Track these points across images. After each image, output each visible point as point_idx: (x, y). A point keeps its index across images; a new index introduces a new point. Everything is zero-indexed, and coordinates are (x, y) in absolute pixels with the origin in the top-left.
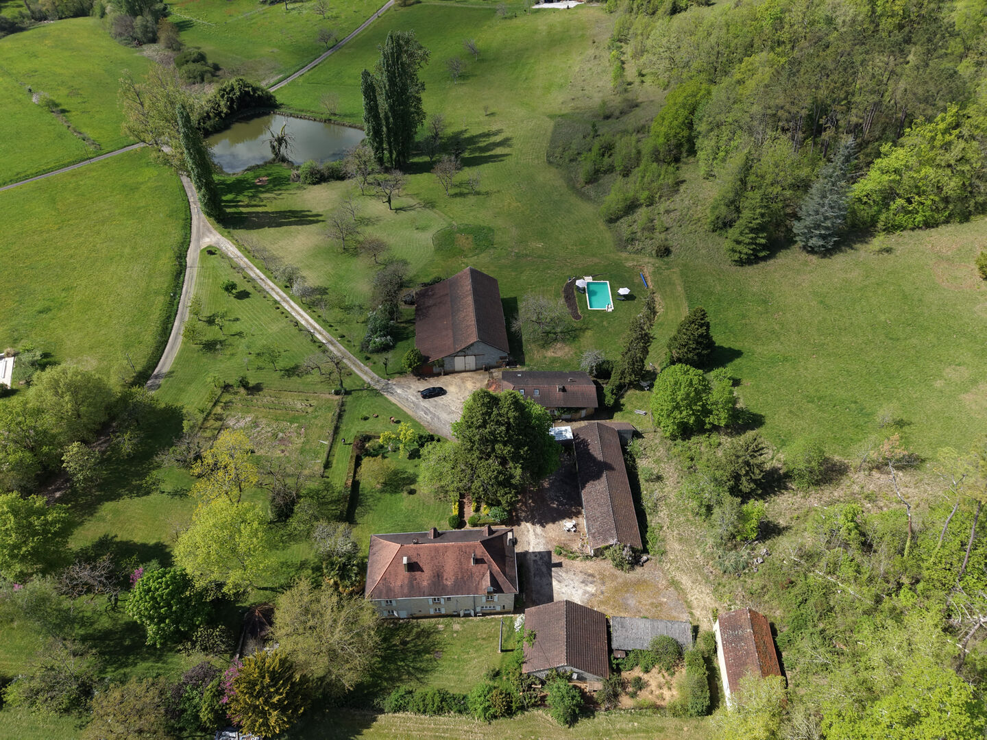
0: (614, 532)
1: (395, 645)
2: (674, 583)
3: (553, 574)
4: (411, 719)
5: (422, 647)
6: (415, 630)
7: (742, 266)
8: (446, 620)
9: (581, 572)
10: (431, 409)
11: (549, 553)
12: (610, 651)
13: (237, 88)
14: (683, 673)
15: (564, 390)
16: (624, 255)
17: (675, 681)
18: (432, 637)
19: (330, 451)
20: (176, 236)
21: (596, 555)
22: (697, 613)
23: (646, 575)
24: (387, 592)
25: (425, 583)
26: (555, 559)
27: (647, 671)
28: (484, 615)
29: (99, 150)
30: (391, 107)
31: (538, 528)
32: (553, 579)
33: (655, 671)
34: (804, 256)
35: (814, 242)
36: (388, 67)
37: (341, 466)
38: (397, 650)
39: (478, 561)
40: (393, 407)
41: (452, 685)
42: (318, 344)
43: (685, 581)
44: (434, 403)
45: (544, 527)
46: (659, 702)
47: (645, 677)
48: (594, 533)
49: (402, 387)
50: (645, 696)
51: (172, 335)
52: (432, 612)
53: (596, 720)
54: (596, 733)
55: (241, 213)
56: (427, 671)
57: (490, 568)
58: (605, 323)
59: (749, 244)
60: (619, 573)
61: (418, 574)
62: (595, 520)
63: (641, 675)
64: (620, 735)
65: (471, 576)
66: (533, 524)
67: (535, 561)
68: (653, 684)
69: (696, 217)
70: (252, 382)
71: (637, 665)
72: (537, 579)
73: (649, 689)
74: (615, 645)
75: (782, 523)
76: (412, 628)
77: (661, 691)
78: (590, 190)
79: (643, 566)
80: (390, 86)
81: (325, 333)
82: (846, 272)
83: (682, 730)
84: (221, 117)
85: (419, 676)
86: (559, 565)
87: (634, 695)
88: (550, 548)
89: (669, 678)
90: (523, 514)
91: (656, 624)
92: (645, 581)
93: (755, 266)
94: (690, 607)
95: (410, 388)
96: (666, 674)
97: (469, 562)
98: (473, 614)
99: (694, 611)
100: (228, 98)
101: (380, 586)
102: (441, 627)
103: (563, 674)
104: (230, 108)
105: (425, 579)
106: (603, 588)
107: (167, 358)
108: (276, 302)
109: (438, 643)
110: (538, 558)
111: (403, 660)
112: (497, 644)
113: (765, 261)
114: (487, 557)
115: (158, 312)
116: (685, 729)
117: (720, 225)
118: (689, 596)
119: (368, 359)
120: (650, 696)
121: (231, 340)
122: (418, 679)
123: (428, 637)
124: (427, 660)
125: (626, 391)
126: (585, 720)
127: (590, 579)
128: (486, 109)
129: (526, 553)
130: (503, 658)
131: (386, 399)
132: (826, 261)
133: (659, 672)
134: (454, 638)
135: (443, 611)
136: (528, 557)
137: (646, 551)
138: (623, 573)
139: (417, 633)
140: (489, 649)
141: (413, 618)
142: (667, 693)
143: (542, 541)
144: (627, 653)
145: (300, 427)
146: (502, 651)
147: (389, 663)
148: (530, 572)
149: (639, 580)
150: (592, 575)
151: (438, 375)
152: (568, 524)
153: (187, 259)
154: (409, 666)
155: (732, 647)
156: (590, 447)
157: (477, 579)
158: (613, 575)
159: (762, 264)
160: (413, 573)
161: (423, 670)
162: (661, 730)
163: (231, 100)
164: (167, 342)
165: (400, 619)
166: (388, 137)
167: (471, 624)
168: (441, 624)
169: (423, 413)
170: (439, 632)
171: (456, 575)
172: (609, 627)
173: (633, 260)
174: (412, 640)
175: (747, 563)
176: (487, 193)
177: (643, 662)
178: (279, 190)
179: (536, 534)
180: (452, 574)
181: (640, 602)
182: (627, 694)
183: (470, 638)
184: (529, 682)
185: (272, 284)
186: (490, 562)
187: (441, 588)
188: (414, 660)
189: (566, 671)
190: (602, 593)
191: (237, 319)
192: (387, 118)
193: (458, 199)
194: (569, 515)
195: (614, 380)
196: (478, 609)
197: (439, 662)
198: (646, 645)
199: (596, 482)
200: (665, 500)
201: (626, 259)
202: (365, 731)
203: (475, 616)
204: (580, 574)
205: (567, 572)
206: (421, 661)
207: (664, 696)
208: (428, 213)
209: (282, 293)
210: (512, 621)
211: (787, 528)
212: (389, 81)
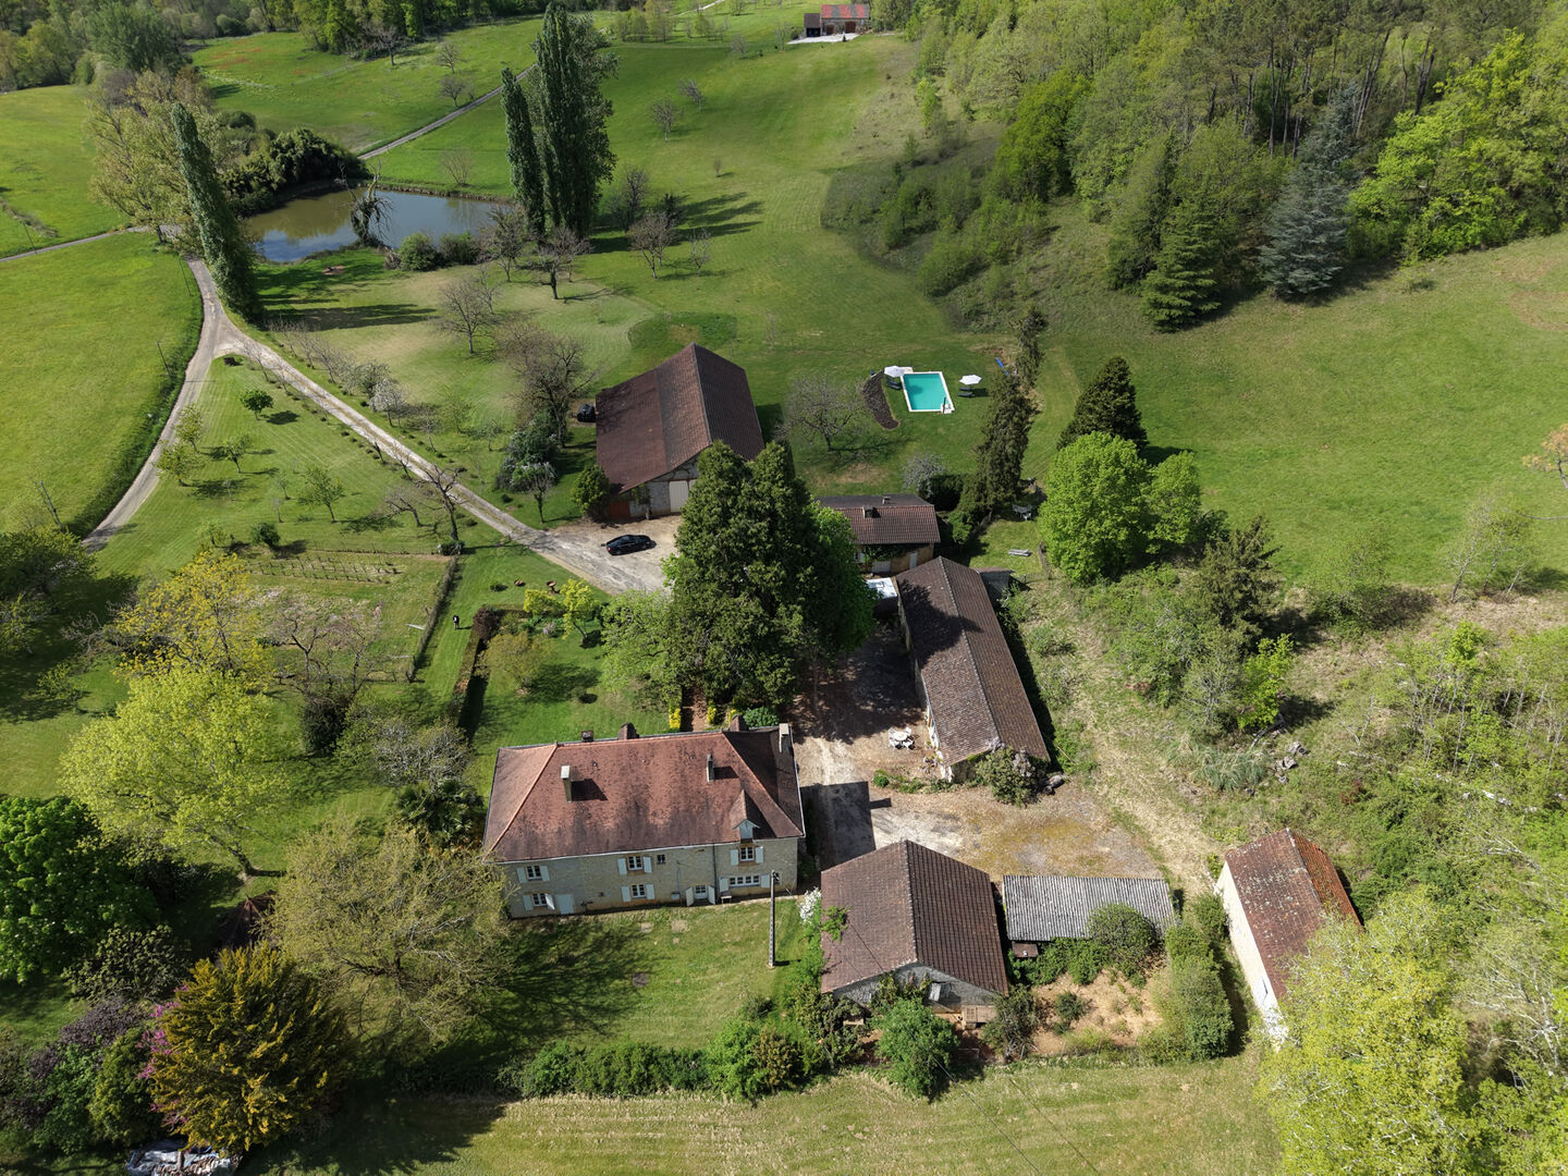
0: (992, 729)
1: (548, 966)
2: (1122, 819)
3: (873, 819)
4: (580, 1107)
5: (606, 966)
6: (590, 938)
7: (1173, 332)
8: (656, 913)
9: (930, 813)
10: (627, 571)
11: (864, 786)
12: (1006, 944)
13: (299, 143)
14: (1165, 978)
15: (874, 514)
16: (965, 336)
17: (1147, 997)
18: (628, 947)
19: (429, 639)
20: (171, 338)
21: (957, 780)
22: (1176, 867)
23: (1062, 810)
24: (529, 845)
25: (610, 824)
26: (876, 794)
27: (1086, 982)
28: (736, 899)
29: (54, 238)
30: (556, 137)
31: (839, 746)
32: (875, 829)
33: (1102, 980)
34: (1280, 307)
35: (1298, 275)
36: (547, 65)
37: (448, 663)
38: (551, 976)
39: (720, 773)
40: (554, 570)
41: (672, 1034)
42: (415, 483)
43: (1144, 813)
44: (633, 561)
45: (851, 743)
46: (1118, 1039)
47: (1085, 993)
48: (951, 737)
49: (572, 540)
50: (1084, 1029)
51: (142, 473)
52: (627, 897)
53: (987, 1083)
54: (991, 1109)
55: (294, 310)
56: (616, 1012)
57: (744, 785)
58: (941, 430)
59: (1182, 289)
60: (1007, 809)
61: (594, 804)
62: (951, 713)
63: (1074, 989)
64: (1043, 1110)
65: (706, 805)
66: (829, 739)
67: (835, 800)
68: (1103, 1005)
69: (1083, 272)
70: (286, 538)
71: (1063, 971)
72: (842, 829)
73: (1094, 1015)
74: (1013, 933)
75: (1320, 696)
76: (586, 932)
77: (1121, 1017)
78: (899, 256)
79: (1053, 793)
80: (551, 97)
81: (428, 466)
82: (1359, 322)
83: (1178, 1089)
84: (271, 189)
85: (599, 1022)
86: (886, 803)
87: (1061, 1030)
88: (864, 776)
89: (1134, 991)
90: (809, 725)
91: (1095, 886)
92: (1061, 820)
93: (1197, 330)
94: (1161, 858)
95: (587, 540)
96: (1127, 985)
97: (701, 775)
98: (712, 899)
99: (1168, 865)
100: (282, 158)
101: (515, 833)
102: (646, 927)
103: (910, 989)
104: (287, 174)
105: (608, 814)
106: (978, 838)
107: (126, 505)
108: (343, 426)
109: (641, 957)
110: (842, 794)
111: (565, 993)
112: (765, 951)
113: (1214, 320)
114: (739, 763)
115: (119, 439)
116: (1185, 1087)
117: (1129, 275)
118: (1155, 839)
119: (507, 500)
120: (1099, 1029)
121: (253, 480)
122: (596, 1028)
123: (618, 948)
124: (617, 991)
125: (990, 523)
126: (965, 1085)
127: (949, 823)
128: (717, 166)
129: (817, 788)
130: (779, 977)
131: (540, 558)
132: (1319, 311)
133: (1113, 982)
134: (673, 947)
135: (650, 895)
136: (822, 794)
137: (1055, 767)
138: (1015, 809)
139: (596, 940)
140: (748, 963)
141: (588, 913)
142: (1134, 1022)
143: (849, 766)
144: (1041, 946)
145: (372, 606)
146: (776, 964)
147: (535, 1001)
148: (826, 818)
149: (1048, 819)
150: (954, 818)
151: (640, 519)
152: (898, 735)
153: (188, 372)
154: (577, 1004)
155: (1266, 908)
156: (930, 598)
157: (720, 811)
158: (996, 813)
159: (1207, 327)
160: (584, 804)
161: (607, 1010)
162: (1132, 1093)
163: (289, 163)
164: (131, 483)
165: (560, 916)
166: (552, 189)
167: (709, 917)
168: (646, 922)
169: (610, 577)
170: (642, 937)
171: (674, 802)
172: (997, 898)
173: (982, 341)
174: (585, 954)
175: (1266, 769)
176: (723, 273)
177: (1075, 965)
178: (363, 279)
179: (835, 756)
180: (665, 801)
181: (1056, 858)
182: (1048, 1028)
183: (708, 945)
184: (837, 1012)
185: (338, 402)
186: (745, 774)
187: (643, 831)
188: (588, 993)
189: (915, 981)
190: (977, 846)
191: (270, 452)
192: (549, 156)
193: (673, 283)
194: (900, 723)
195: (967, 502)
196: (724, 885)
197: (642, 993)
198: (1082, 928)
199: (948, 652)
200: (1084, 682)
201: (970, 342)
202: (476, 1138)
203: (718, 902)
204: (929, 817)
205: (901, 815)
206: (603, 994)
207: (1129, 1027)
208: (621, 301)
209: (355, 414)
210: (795, 908)
211: (1329, 706)
212: (550, 89)
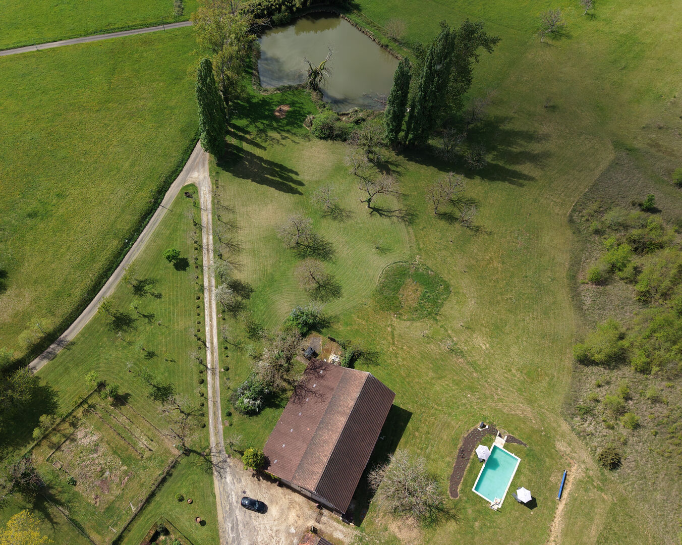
10: (241, 526)
19: (130, 523)
29: (180, 16)
40: (211, 500)
42: (202, 367)
44: (248, 518)
49: (234, 475)
70: (123, 390)
81: (216, 354)
95: (240, 481)
108: (201, 288)
119: (230, 414)
121: (139, 322)
131: (212, 483)
145: (126, 474)
169: (230, 525)
173: (570, 443)
176: (476, 231)
178: (288, 131)
208: (402, 229)
209: (213, 278)
